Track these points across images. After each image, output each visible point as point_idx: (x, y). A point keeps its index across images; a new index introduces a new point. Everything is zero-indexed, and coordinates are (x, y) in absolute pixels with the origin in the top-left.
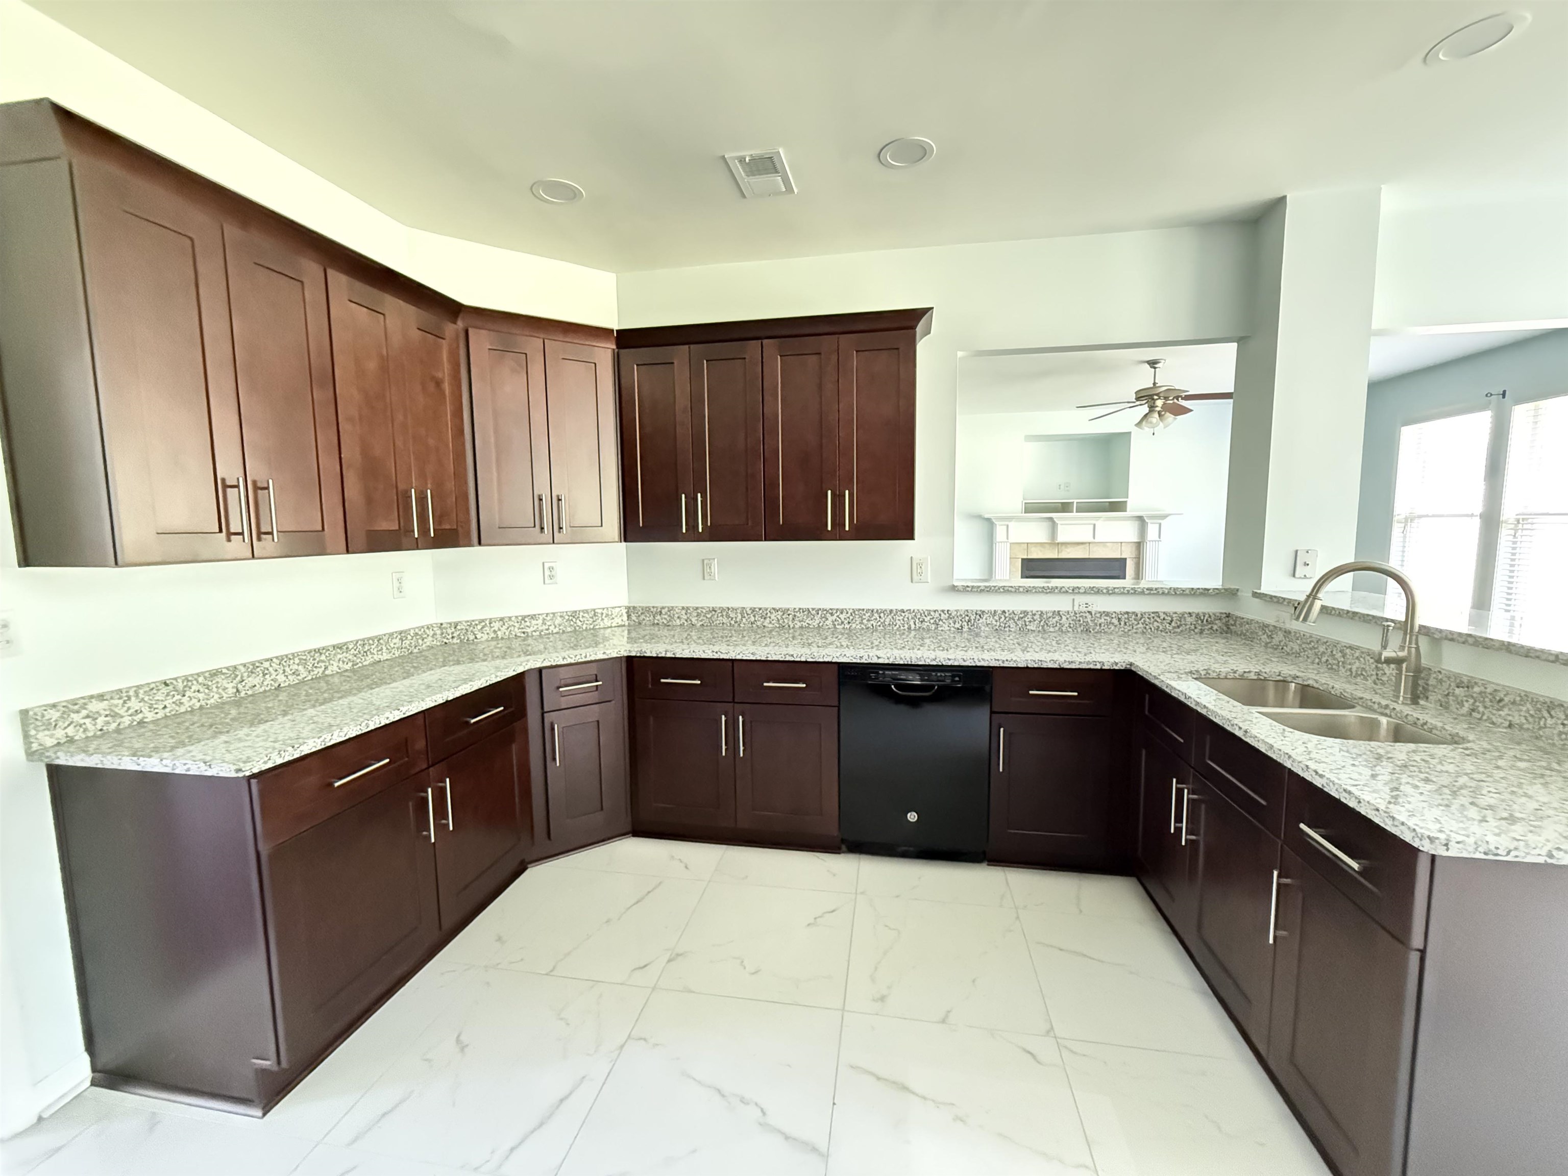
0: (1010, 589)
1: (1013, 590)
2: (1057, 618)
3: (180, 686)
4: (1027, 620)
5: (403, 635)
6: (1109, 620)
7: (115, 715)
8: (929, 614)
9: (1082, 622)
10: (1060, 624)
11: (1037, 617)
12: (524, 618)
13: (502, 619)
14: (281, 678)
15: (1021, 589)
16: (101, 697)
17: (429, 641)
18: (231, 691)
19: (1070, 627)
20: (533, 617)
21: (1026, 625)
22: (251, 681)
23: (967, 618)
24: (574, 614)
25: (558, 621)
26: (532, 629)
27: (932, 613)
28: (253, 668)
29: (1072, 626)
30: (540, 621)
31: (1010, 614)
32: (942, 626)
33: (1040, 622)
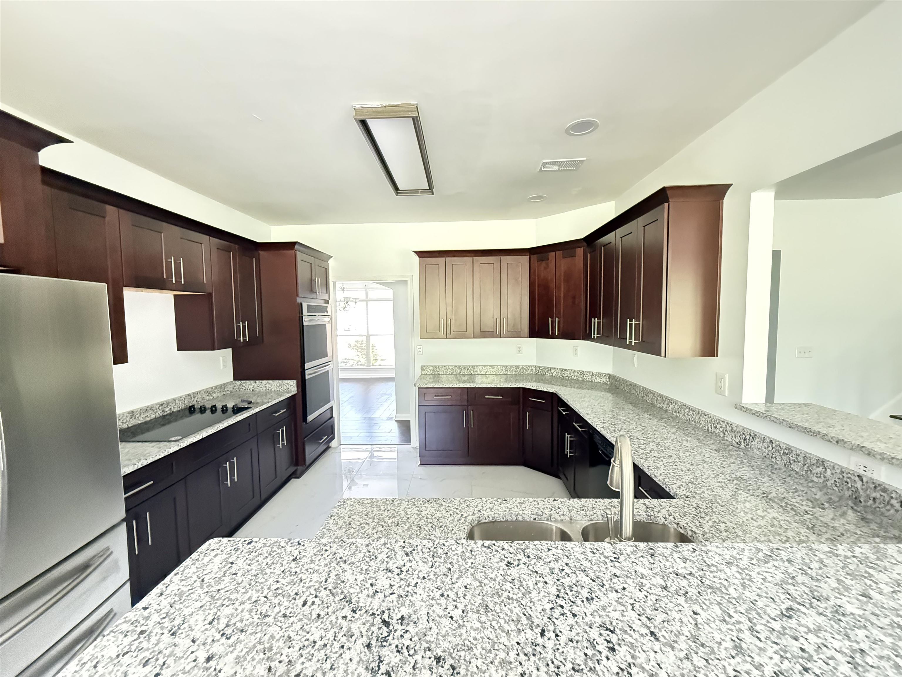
0: (775, 420)
1: (777, 422)
2: (821, 469)
3: (447, 367)
4: (792, 458)
5: (517, 367)
6: (887, 499)
7: (434, 371)
8: (719, 423)
9: (849, 485)
10: (825, 477)
11: (800, 459)
12: (563, 369)
13: (555, 369)
14: (472, 372)
15: (785, 423)
16: (432, 366)
17: (529, 371)
18: (459, 372)
19: (836, 486)
20: (566, 370)
21: (791, 464)
22: (464, 371)
23: (744, 436)
24: (583, 373)
25: (576, 374)
26: (565, 375)
27: (721, 423)
28: (465, 367)
29: (838, 485)
30: (569, 373)
31: (776, 446)
32: (727, 437)
33: (804, 465)
